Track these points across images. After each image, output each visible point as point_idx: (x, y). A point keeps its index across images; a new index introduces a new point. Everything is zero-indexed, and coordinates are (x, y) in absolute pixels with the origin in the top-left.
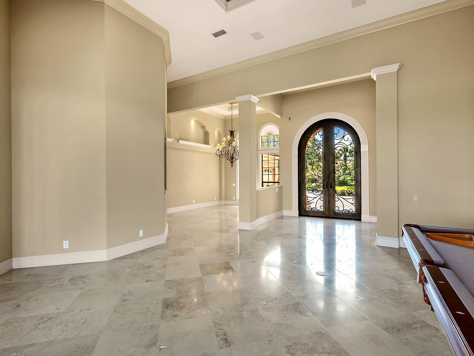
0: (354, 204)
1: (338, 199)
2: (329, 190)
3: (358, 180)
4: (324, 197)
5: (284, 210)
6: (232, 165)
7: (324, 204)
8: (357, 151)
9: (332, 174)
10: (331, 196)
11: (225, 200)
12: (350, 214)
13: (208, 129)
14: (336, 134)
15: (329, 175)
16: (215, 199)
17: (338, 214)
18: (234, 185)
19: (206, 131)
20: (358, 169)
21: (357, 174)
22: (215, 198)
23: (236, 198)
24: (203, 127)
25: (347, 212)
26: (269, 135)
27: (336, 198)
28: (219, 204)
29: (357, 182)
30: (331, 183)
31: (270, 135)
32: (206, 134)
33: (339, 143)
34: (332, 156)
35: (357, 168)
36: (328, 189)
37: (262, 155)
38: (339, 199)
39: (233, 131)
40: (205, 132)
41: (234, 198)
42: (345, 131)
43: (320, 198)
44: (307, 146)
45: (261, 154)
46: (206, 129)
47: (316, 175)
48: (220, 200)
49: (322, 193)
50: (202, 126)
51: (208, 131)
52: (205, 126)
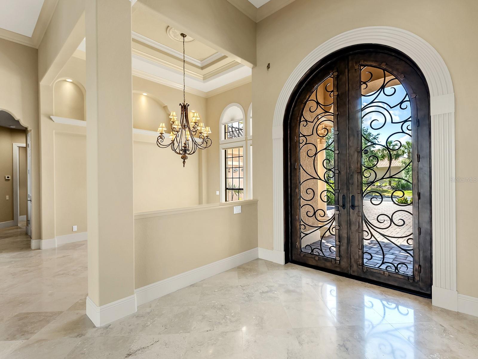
0: (411, 252)
1: (370, 235)
2: (348, 214)
3: (421, 191)
4: (338, 228)
5: (259, 248)
6: (184, 162)
7: (338, 243)
8: (419, 118)
9: (356, 176)
10: (354, 228)
12: (400, 277)
14: (365, 83)
15: (348, 180)
17: (370, 271)
19: (169, 113)
20: (423, 164)
21: (421, 176)
24: (165, 108)
25: (393, 269)
27: (365, 234)
29: (419, 198)
30: (353, 196)
33: (372, 102)
34: (356, 135)
35: (419, 161)
36: (346, 210)
38: (372, 235)
42: (385, 72)
43: (329, 229)
44: (302, 119)
47: (320, 179)
49: (334, 219)
52: (166, 106)
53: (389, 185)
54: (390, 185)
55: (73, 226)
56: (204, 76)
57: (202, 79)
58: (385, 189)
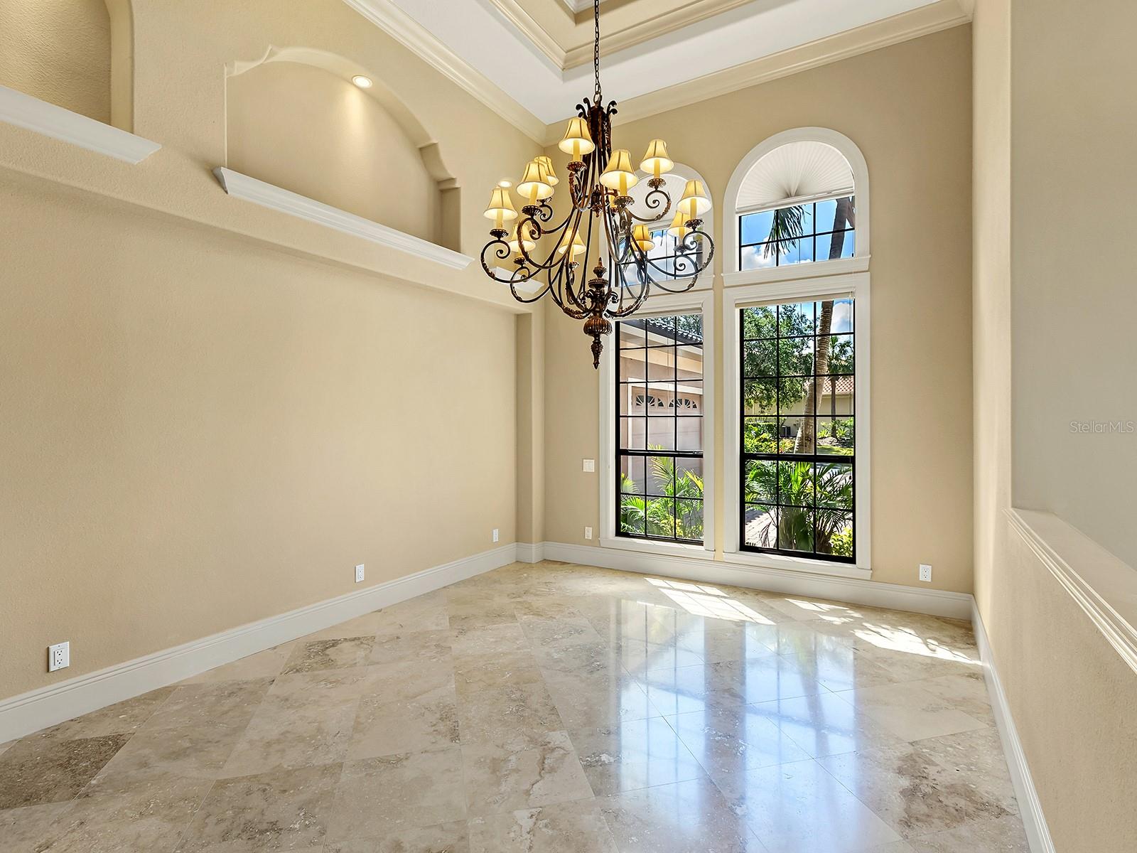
11: (545, 537)
13: (452, 167)
16: (496, 539)
18: (589, 466)
19: (442, 176)
22: (496, 532)
23: (597, 534)
24: (426, 152)
26: (788, 196)
28: (514, 561)
31: (797, 194)
32: (444, 192)
37: (742, 311)
39: (604, 105)
40: (439, 182)
41: (589, 533)
45: (737, 305)
46: (443, 169)
48: (517, 541)
50: (421, 149)
51: (452, 180)
52: (435, 145)
53: (832, 436)
54: (834, 435)
55: (52, 648)
56: (568, 53)
57: (561, 63)
58: (825, 444)
